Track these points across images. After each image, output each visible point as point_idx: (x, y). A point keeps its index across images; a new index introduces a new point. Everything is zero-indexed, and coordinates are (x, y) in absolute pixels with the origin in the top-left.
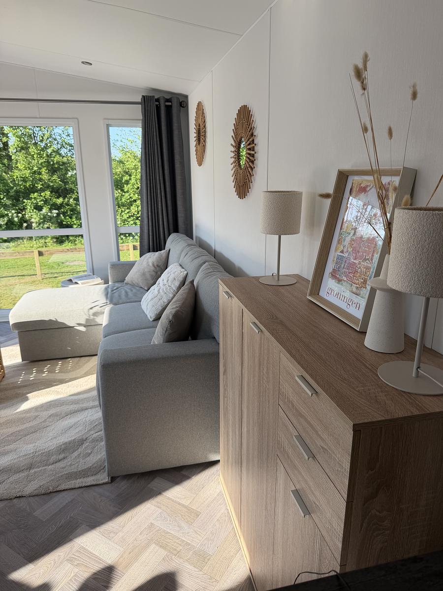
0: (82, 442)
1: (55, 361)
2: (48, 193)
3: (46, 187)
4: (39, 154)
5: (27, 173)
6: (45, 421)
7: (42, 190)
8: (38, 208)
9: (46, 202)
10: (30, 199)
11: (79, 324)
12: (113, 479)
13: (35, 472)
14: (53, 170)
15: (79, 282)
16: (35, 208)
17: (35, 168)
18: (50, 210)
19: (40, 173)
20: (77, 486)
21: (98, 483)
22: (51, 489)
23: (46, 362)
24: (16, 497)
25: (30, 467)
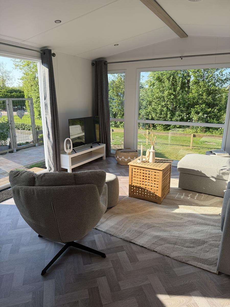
0: (204, 242)
2: (204, 105)
3: (204, 102)
4: (204, 85)
5: (196, 95)
6: (186, 222)
7: (201, 104)
8: (197, 113)
9: (202, 110)
10: (194, 108)
11: (213, 177)
13: (177, 247)
14: (209, 93)
16: (195, 113)
18: (203, 114)
20: (198, 266)
21: (211, 271)
22: (184, 261)
23: (190, 192)
24: (166, 256)
25: (175, 244)
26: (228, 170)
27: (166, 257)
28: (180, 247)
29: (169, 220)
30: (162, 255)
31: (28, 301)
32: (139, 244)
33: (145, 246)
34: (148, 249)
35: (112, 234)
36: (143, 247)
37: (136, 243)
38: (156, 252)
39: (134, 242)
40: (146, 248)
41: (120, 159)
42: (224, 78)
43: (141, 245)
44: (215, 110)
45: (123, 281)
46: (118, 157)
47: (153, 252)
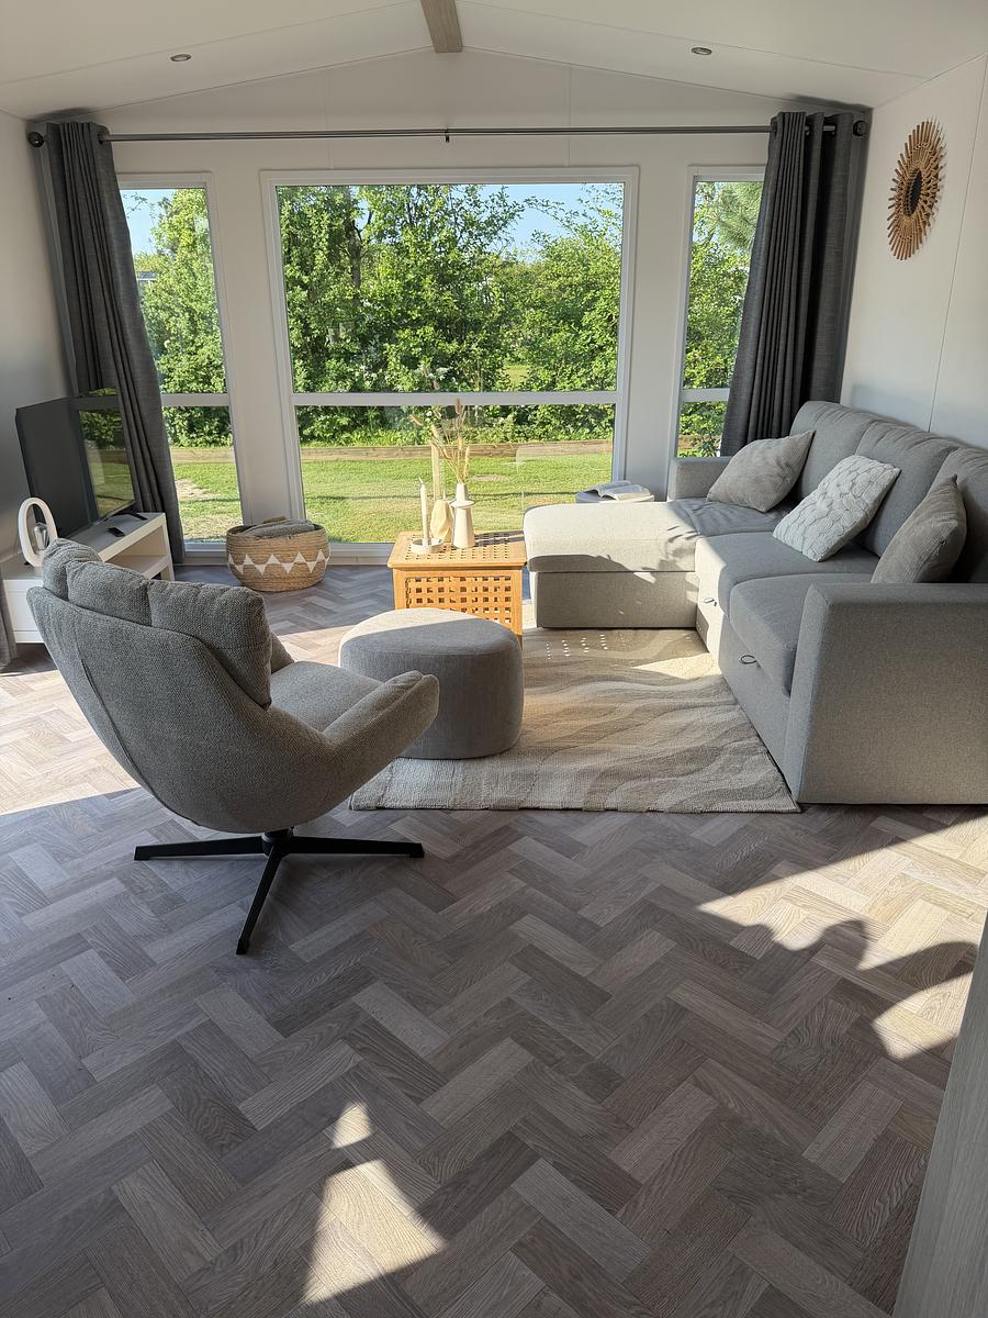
0: (715, 752)
1: (593, 631)
2: (430, 329)
3: (430, 316)
4: (419, 245)
5: (395, 284)
6: (631, 716)
7: (417, 323)
8: (411, 362)
9: (425, 346)
10: (396, 341)
11: (645, 570)
12: (803, 807)
13: (661, 783)
14: (444, 280)
15: (615, 496)
16: (402, 362)
17: (410, 276)
18: (434, 365)
19: (418, 288)
20: (744, 809)
21: (780, 809)
22: (702, 808)
23: (578, 632)
24: (648, 811)
25: (648, 775)
26: (688, 539)
27: (648, 814)
28: (667, 779)
29: (584, 723)
30: (635, 812)
31: (351, 1065)
32: (552, 805)
33: (573, 807)
34: (587, 811)
35: (448, 804)
36: (567, 809)
37: (541, 805)
38: (616, 810)
39: (534, 805)
40: (580, 810)
41: (261, 568)
42: (485, 217)
43: (559, 806)
44: (473, 347)
45: (588, 907)
46: (248, 561)
47: (607, 814)
